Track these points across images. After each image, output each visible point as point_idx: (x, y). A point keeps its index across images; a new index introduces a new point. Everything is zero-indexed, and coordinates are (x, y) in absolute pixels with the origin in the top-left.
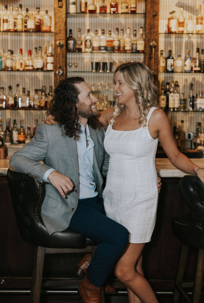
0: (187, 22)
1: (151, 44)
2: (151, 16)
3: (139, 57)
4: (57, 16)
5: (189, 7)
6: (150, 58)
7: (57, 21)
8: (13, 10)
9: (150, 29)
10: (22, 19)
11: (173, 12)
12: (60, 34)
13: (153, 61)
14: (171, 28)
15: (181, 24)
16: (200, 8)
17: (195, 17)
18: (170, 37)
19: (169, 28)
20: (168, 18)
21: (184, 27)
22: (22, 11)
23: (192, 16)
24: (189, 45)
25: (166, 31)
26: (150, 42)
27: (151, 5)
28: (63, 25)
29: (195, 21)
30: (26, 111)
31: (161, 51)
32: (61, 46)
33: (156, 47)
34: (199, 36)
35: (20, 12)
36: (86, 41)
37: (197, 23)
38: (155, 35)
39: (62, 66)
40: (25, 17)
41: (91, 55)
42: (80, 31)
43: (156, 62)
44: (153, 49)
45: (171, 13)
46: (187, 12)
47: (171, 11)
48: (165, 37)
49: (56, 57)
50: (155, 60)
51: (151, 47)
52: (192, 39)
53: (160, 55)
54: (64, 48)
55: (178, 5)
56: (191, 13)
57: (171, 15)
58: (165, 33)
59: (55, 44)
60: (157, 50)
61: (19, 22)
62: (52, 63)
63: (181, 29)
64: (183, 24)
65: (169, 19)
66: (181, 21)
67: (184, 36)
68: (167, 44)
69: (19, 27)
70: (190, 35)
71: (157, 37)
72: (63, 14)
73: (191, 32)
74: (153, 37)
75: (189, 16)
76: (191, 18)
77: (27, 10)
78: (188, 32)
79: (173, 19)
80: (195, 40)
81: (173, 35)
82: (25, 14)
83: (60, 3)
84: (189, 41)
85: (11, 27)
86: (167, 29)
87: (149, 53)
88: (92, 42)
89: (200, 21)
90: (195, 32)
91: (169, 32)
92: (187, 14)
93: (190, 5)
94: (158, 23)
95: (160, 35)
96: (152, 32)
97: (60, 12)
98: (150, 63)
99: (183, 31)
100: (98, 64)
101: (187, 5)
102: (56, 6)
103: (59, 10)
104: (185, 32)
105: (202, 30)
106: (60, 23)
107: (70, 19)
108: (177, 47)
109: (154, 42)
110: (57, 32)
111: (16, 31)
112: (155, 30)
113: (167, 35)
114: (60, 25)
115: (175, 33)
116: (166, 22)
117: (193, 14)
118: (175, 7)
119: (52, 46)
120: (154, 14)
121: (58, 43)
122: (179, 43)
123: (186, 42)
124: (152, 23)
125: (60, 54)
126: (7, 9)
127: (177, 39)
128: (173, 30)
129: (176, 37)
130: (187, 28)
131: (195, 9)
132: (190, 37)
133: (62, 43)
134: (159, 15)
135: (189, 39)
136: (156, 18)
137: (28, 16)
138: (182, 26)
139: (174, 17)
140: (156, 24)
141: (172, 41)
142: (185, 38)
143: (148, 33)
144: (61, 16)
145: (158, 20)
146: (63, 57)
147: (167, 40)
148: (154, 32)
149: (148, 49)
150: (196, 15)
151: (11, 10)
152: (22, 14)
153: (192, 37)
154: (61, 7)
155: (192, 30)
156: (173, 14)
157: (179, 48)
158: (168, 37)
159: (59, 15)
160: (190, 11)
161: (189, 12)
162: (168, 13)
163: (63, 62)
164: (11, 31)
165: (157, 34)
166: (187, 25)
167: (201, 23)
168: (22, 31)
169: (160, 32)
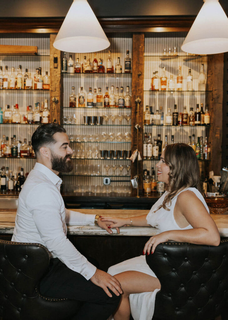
0: (169, 81)
1: (137, 100)
2: (137, 76)
3: (123, 112)
4: (53, 75)
5: (171, 68)
6: (136, 113)
7: (53, 80)
8: (14, 71)
9: (136, 87)
10: (21, 79)
11: (156, 72)
12: (55, 91)
13: (138, 115)
14: (154, 86)
15: (163, 83)
16: (180, 69)
17: (175, 77)
18: (154, 94)
19: (153, 86)
20: (152, 77)
21: (166, 85)
22: (22, 71)
23: (173, 76)
24: (171, 100)
25: (150, 89)
26: (136, 99)
27: (136, 66)
28: (58, 84)
29: (176, 80)
30: (27, 159)
31: (147, 106)
32: (56, 102)
33: (141, 103)
34: (180, 92)
35: (20, 72)
36: (80, 97)
37: (178, 82)
38: (140, 92)
39: (57, 119)
40: (25, 76)
41: (85, 110)
42: (74, 89)
43: (141, 116)
44: (138, 105)
45: (154, 73)
46: (169, 73)
47: (154, 72)
48: (150, 94)
49: (52, 111)
50: (140, 114)
51: (136, 103)
52: (173, 96)
53: (145, 110)
54: (59, 103)
55: (161, 66)
56: (173, 73)
57: (154, 75)
58: (150, 91)
59: (51, 100)
60: (142, 106)
61: (19, 81)
62: (47, 117)
63: (163, 87)
64: (165, 83)
65: (153, 79)
66: (164, 79)
67: (167, 93)
68: (151, 101)
69: (19, 85)
70: (172, 92)
71: (142, 94)
72: (58, 74)
73: (172, 90)
74: (138, 94)
75: (171, 76)
76: (172, 77)
77: (27, 71)
78: (169, 90)
79: (156, 78)
80: (176, 96)
81: (156, 93)
82: (25, 74)
83: (56, 64)
84: (171, 98)
85: (12, 86)
86: (151, 87)
87: (134, 108)
88: (84, 98)
89: (180, 80)
90: (176, 90)
91: (153, 90)
92: (168, 74)
93: (172, 66)
94: (143, 81)
95: (145, 92)
96: (137, 90)
97: (55, 72)
98: (135, 117)
99: (165, 89)
100: (89, 118)
101: (169, 66)
102: (52, 67)
103: (55, 71)
104: (167, 90)
105: (182, 88)
106: (56, 82)
107: (66, 78)
108: (160, 103)
109: (139, 99)
110: (53, 89)
111: (16, 89)
112: (140, 88)
113: (151, 92)
114: (56, 84)
115: (158, 90)
116: (150, 81)
117: (175, 74)
118: (158, 68)
119: (48, 102)
120: (138, 73)
121: (53, 99)
122: (162, 100)
123: (168, 99)
124: (137, 81)
125: (55, 109)
126: (7, 69)
127: (160, 96)
128: (156, 88)
129: (159, 95)
130: (168, 86)
131: (176, 70)
132: (172, 94)
133: (56, 99)
134: (143, 75)
135: (171, 96)
136: (140, 77)
137: (27, 76)
138: (164, 85)
139: (157, 77)
140: (141, 83)
141: (155, 97)
142: (168, 95)
143: (134, 90)
144: (56, 76)
145: (143, 78)
146: (58, 112)
147: (151, 97)
148: (139, 90)
149: (133, 105)
150: (177, 75)
151: (13, 70)
152: (22, 74)
153: (173, 94)
154: (57, 68)
155: (174, 88)
156: (156, 74)
157: (162, 103)
158: (152, 94)
159: (55, 75)
160: (172, 72)
161: (170, 72)
162: (152, 74)
163: (58, 116)
164: (13, 89)
165: (142, 91)
166: (169, 84)
167: (181, 82)
168: (22, 89)
169: (144, 89)
